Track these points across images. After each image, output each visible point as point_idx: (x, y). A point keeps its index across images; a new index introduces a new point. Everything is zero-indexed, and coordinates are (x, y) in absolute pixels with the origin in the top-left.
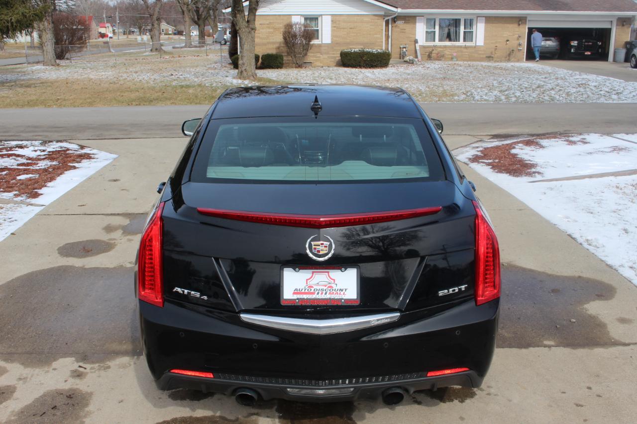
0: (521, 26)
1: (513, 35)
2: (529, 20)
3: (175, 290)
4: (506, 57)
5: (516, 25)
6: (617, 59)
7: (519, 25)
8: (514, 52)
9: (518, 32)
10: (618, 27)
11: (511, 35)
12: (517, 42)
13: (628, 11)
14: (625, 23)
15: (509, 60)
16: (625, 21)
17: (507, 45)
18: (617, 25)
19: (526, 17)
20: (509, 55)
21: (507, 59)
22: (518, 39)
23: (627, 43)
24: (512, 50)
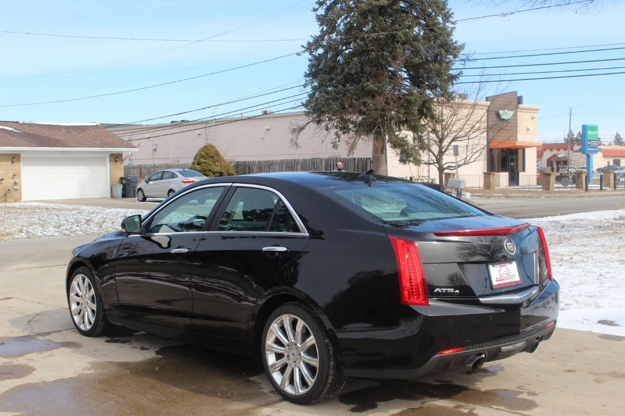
0: (15, 164)
1: (8, 174)
2: (22, 158)
3: (435, 291)
4: (2, 198)
5: (10, 163)
6: (114, 195)
7: (13, 162)
8: (11, 192)
9: (12, 170)
10: (111, 163)
11: (5, 174)
12: (12, 181)
13: (119, 147)
14: (117, 159)
15: (6, 201)
16: (117, 157)
17: (2, 185)
18: (110, 161)
19: (20, 154)
20: (5, 195)
21: (3, 199)
22: (13, 178)
23: (121, 179)
24: (9, 190)
